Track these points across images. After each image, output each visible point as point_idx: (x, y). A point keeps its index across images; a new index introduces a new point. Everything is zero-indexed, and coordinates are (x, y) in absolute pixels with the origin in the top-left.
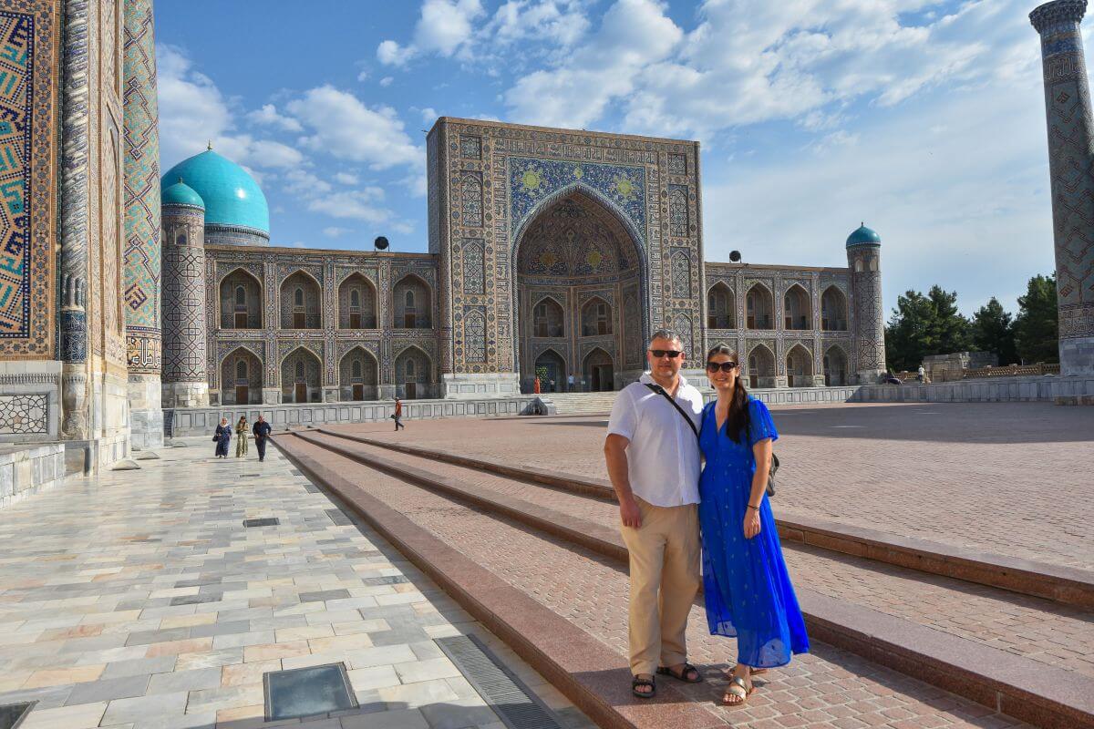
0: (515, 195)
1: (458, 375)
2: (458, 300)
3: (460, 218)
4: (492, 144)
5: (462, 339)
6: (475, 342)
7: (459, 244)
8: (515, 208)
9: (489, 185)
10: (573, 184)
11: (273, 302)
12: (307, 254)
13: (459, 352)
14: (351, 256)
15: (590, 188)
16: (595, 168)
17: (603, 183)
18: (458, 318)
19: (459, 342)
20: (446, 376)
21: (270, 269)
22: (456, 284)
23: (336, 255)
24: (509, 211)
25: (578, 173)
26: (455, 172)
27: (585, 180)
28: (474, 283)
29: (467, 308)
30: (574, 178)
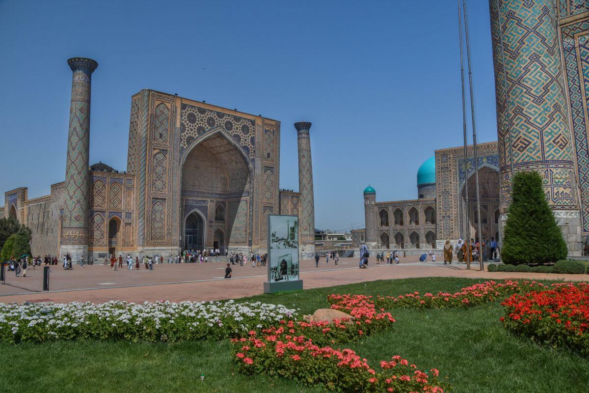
0: (460, 173)
1: (441, 241)
2: (440, 214)
3: (441, 185)
4: (451, 156)
5: (442, 228)
6: (446, 229)
7: (441, 194)
8: (460, 178)
9: (450, 171)
10: (482, 166)
11: (392, 218)
12: (399, 203)
13: (441, 232)
14: (411, 202)
15: (490, 165)
16: (492, 157)
17: (495, 163)
18: (441, 220)
19: (441, 229)
20: (437, 241)
21: (390, 208)
22: (440, 208)
23: (406, 202)
24: (458, 180)
25: (485, 160)
26: (439, 169)
27: (488, 162)
28: (446, 208)
29: (443, 217)
30: (483, 163)
